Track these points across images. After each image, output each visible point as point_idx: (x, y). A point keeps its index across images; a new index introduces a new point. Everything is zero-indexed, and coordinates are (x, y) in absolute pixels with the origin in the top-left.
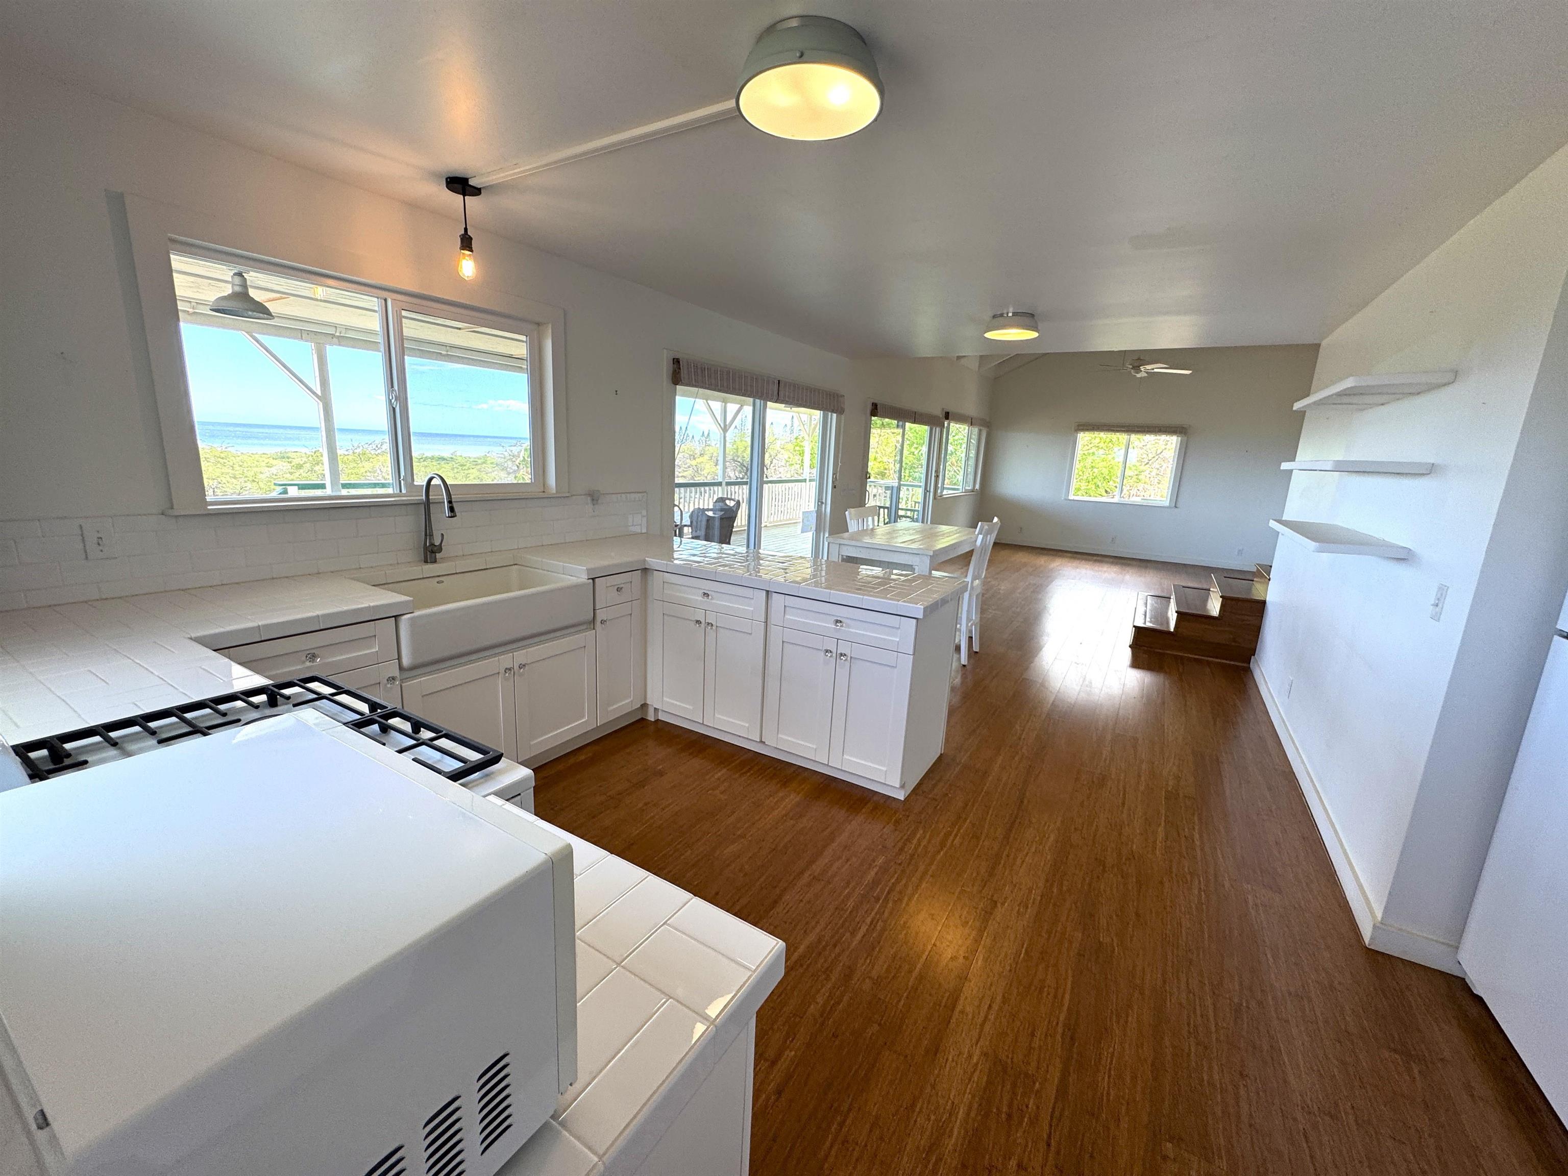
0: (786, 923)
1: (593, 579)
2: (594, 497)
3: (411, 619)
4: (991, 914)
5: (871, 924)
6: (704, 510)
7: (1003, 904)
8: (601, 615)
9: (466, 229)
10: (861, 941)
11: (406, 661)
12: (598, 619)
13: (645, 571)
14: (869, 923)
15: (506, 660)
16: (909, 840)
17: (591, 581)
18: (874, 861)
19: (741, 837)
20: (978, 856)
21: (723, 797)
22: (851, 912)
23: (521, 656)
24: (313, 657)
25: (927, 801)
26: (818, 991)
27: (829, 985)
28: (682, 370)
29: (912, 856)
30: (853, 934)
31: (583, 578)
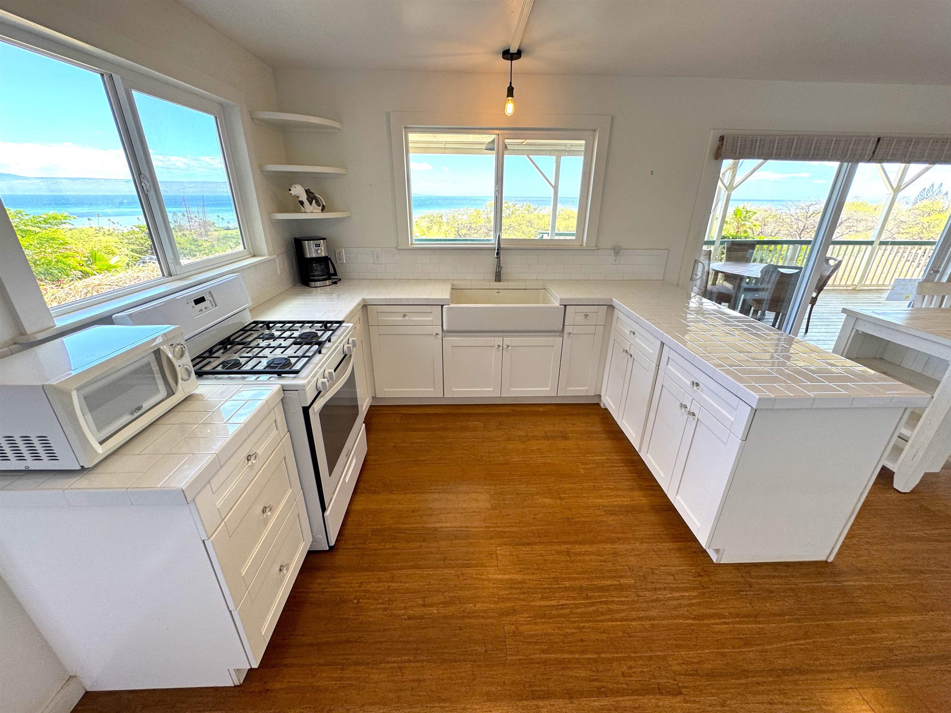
0: (518, 558)
1: (565, 306)
2: (617, 251)
3: (448, 308)
5: (561, 605)
6: (776, 267)
8: (568, 329)
9: (511, 83)
10: (540, 607)
11: (445, 328)
12: (566, 331)
13: (611, 307)
14: (561, 603)
15: (498, 341)
16: (672, 589)
17: (563, 307)
18: (621, 577)
19: (561, 499)
21: (582, 471)
22: (559, 588)
23: (508, 341)
24: (404, 316)
25: (740, 580)
28: (724, 147)
29: (658, 600)
30: (542, 598)
31: (557, 304)
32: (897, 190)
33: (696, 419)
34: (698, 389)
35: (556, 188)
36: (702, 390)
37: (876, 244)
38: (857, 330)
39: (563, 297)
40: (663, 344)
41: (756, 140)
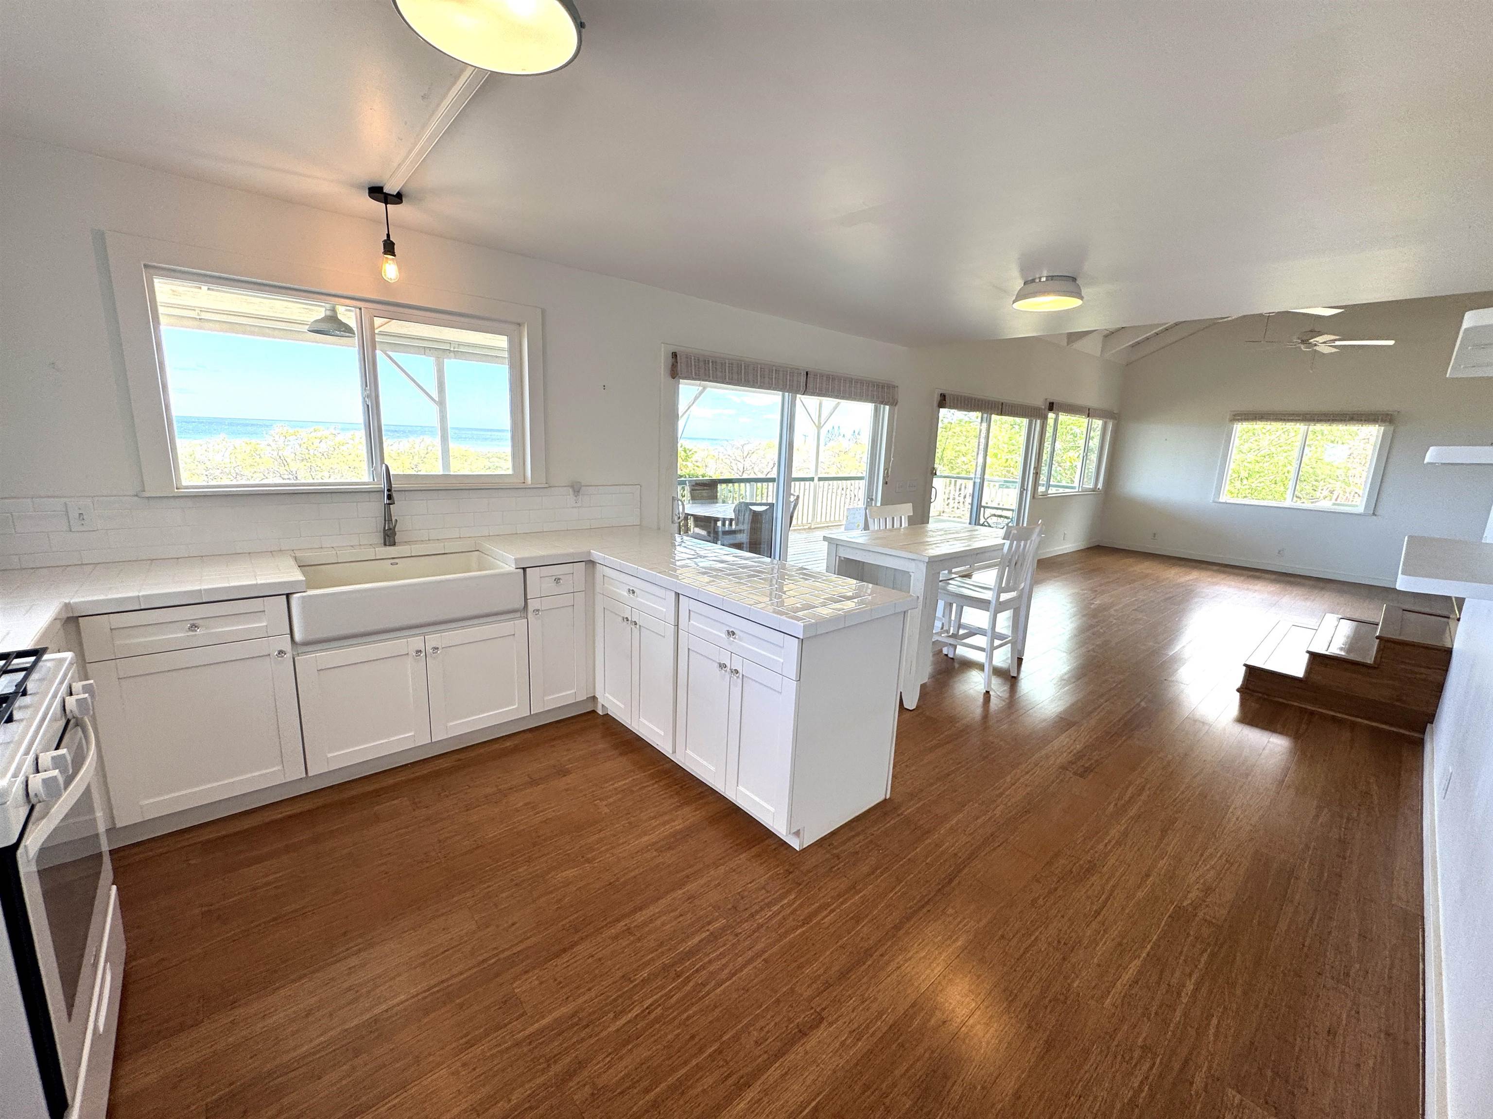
0: (556, 980)
1: (524, 569)
2: (576, 489)
3: (303, 597)
4: (806, 1035)
5: (647, 1008)
7: (831, 1024)
8: (532, 605)
9: (388, 235)
10: (618, 1030)
11: (298, 637)
12: (530, 608)
13: (591, 564)
14: (645, 1006)
15: (416, 642)
16: (769, 905)
17: (522, 571)
18: (709, 923)
19: (588, 861)
20: (843, 947)
21: (607, 810)
22: (635, 986)
23: (434, 639)
24: (194, 627)
25: (828, 856)
26: (522, 1085)
27: (540, 1080)
28: (679, 364)
29: (760, 926)
30: (616, 1017)
31: (510, 567)
32: (819, 427)
33: (741, 676)
34: (735, 638)
35: (441, 403)
36: (740, 639)
37: (816, 479)
38: (840, 557)
39: (518, 556)
40: (678, 595)
41: (709, 361)
